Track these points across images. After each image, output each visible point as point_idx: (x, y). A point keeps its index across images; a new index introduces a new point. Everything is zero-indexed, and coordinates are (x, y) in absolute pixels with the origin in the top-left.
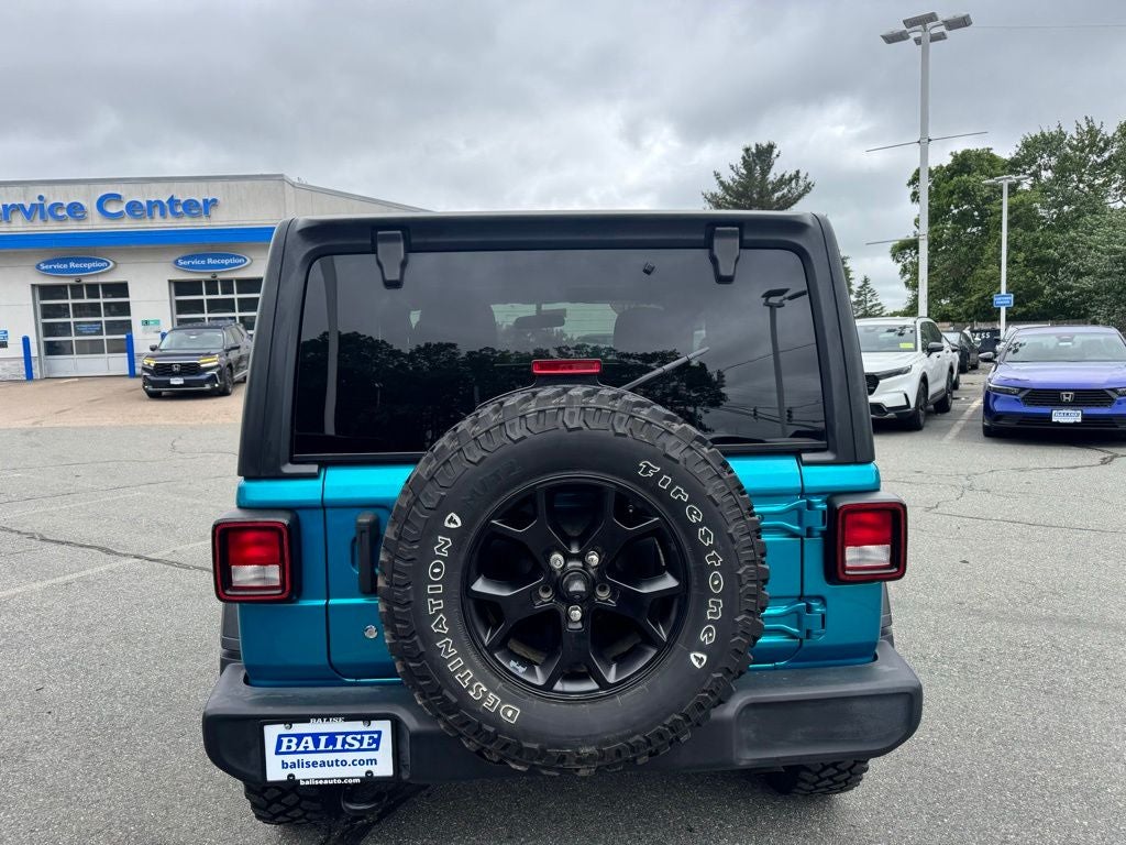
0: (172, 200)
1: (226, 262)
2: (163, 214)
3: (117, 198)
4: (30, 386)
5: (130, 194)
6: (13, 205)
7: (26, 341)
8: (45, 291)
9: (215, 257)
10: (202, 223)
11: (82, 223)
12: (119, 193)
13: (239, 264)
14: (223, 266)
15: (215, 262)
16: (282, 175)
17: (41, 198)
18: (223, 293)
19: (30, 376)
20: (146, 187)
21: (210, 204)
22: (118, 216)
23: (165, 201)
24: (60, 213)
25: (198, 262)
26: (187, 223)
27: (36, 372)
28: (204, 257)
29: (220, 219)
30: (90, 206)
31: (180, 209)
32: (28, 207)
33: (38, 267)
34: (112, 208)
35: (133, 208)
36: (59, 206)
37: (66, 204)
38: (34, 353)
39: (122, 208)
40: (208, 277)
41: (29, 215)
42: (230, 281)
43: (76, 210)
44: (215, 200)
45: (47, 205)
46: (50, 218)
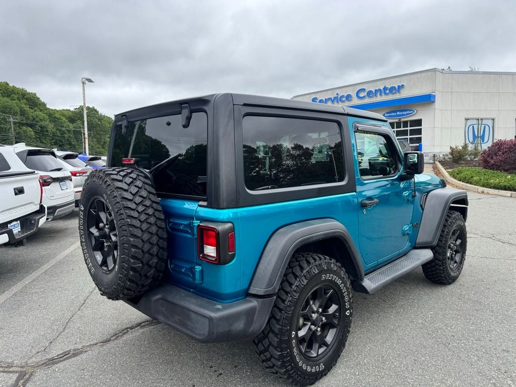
0: (385, 88)
1: (405, 113)
2: (381, 95)
3: (363, 90)
5: (368, 88)
6: (328, 99)
9: (400, 111)
10: (397, 96)
11: (350, 102)
12: (365, 88)
13: (411, 113)
14: (404, 115)
15: (401, 113)
16: (436, 68)
17: (337, 94)
18: (403, 128)
20: (375, 84)
21: (401, 87)
22: (364, 97)
23: (382, 88)
24: (343, 100)
25: (393, 114)
26: (390, 97)
28: (396, 111)
29: (405, 94)
30: (354, 95)
31: (388, 92)
32: (333, 99)
34: (362, 95)
35: (370, 94)
36: (343, 96)
37: (345, 95)
39: (365, 94)
40: (397, 120)
41: (333, 102)
42: (407, 122)
43: (349, 97)
44: (403, 85)
46: (340, 102)
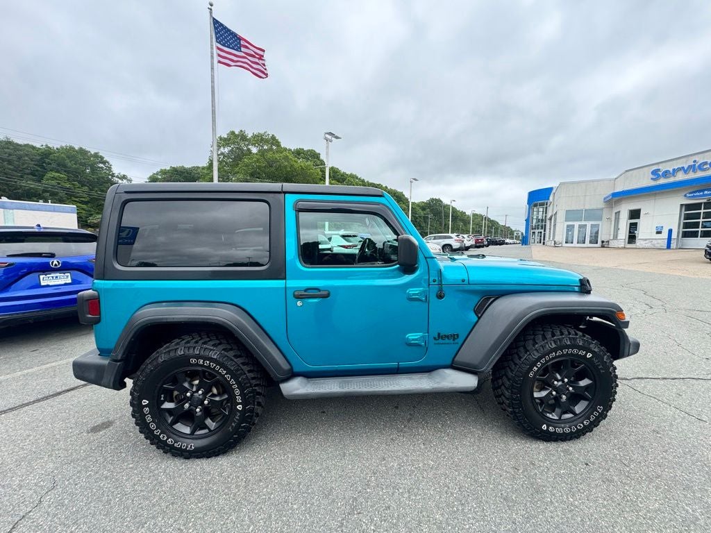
4: (669, 251)
7: (670, 231)
8: (688, 207)
17: (695, 161)
19: (669, 247)
24: (704, 167)
27: (673, 245)
32: (686, 167)
33: (685, 196)
38: (674, 235)
41: (686, 172)
45: (697, 165)
46: (698, 170)
